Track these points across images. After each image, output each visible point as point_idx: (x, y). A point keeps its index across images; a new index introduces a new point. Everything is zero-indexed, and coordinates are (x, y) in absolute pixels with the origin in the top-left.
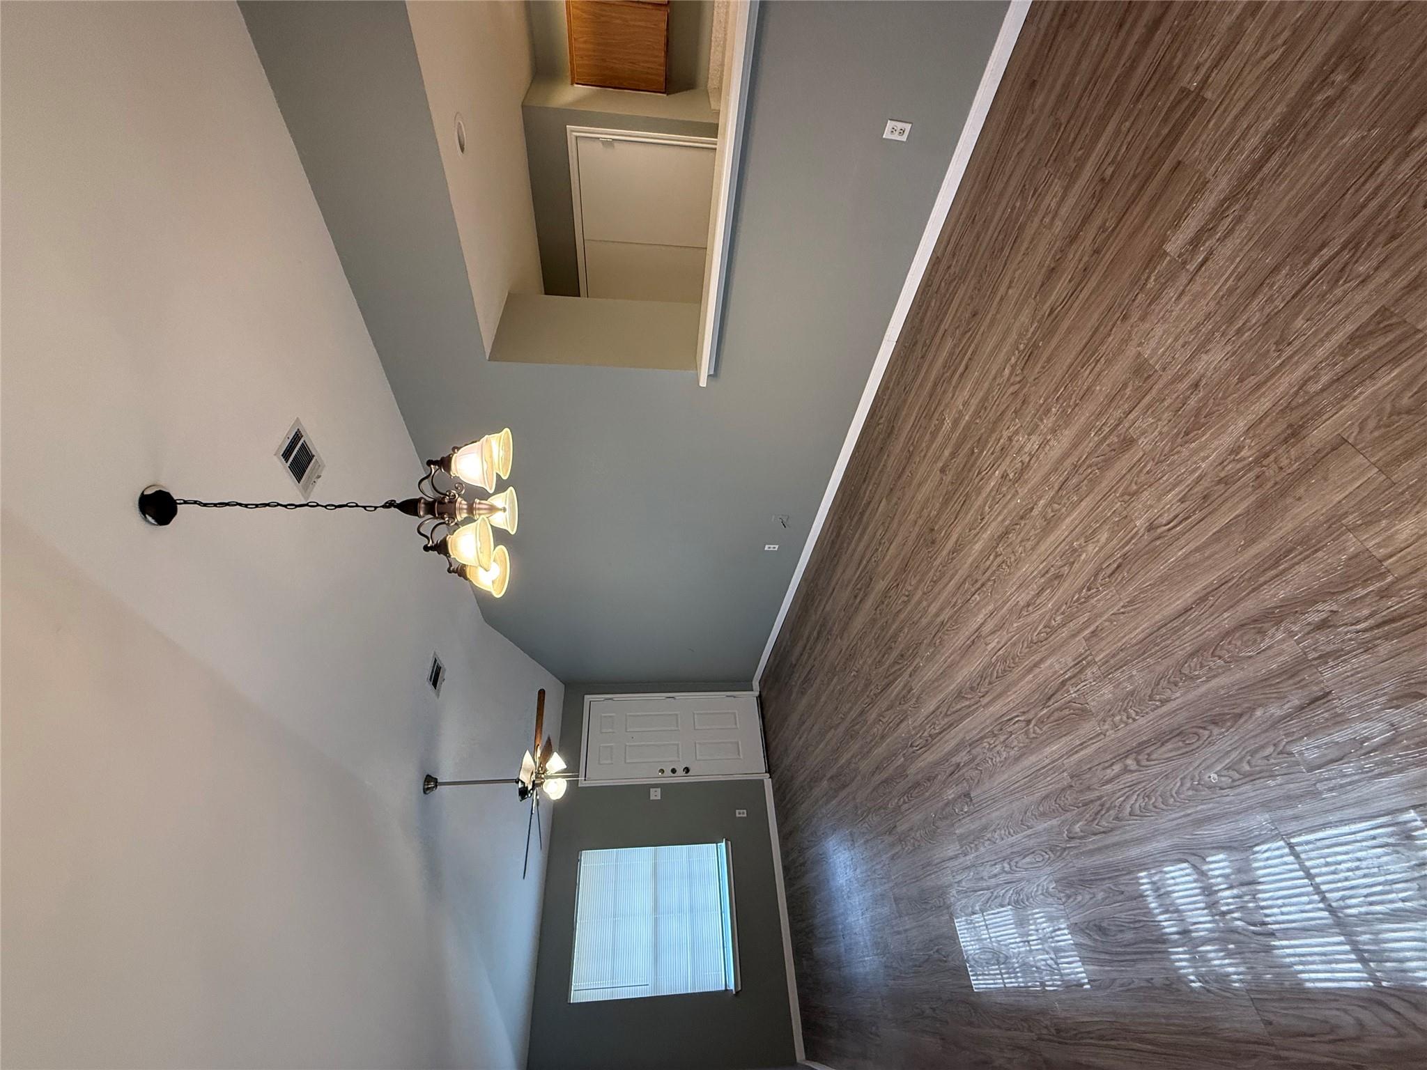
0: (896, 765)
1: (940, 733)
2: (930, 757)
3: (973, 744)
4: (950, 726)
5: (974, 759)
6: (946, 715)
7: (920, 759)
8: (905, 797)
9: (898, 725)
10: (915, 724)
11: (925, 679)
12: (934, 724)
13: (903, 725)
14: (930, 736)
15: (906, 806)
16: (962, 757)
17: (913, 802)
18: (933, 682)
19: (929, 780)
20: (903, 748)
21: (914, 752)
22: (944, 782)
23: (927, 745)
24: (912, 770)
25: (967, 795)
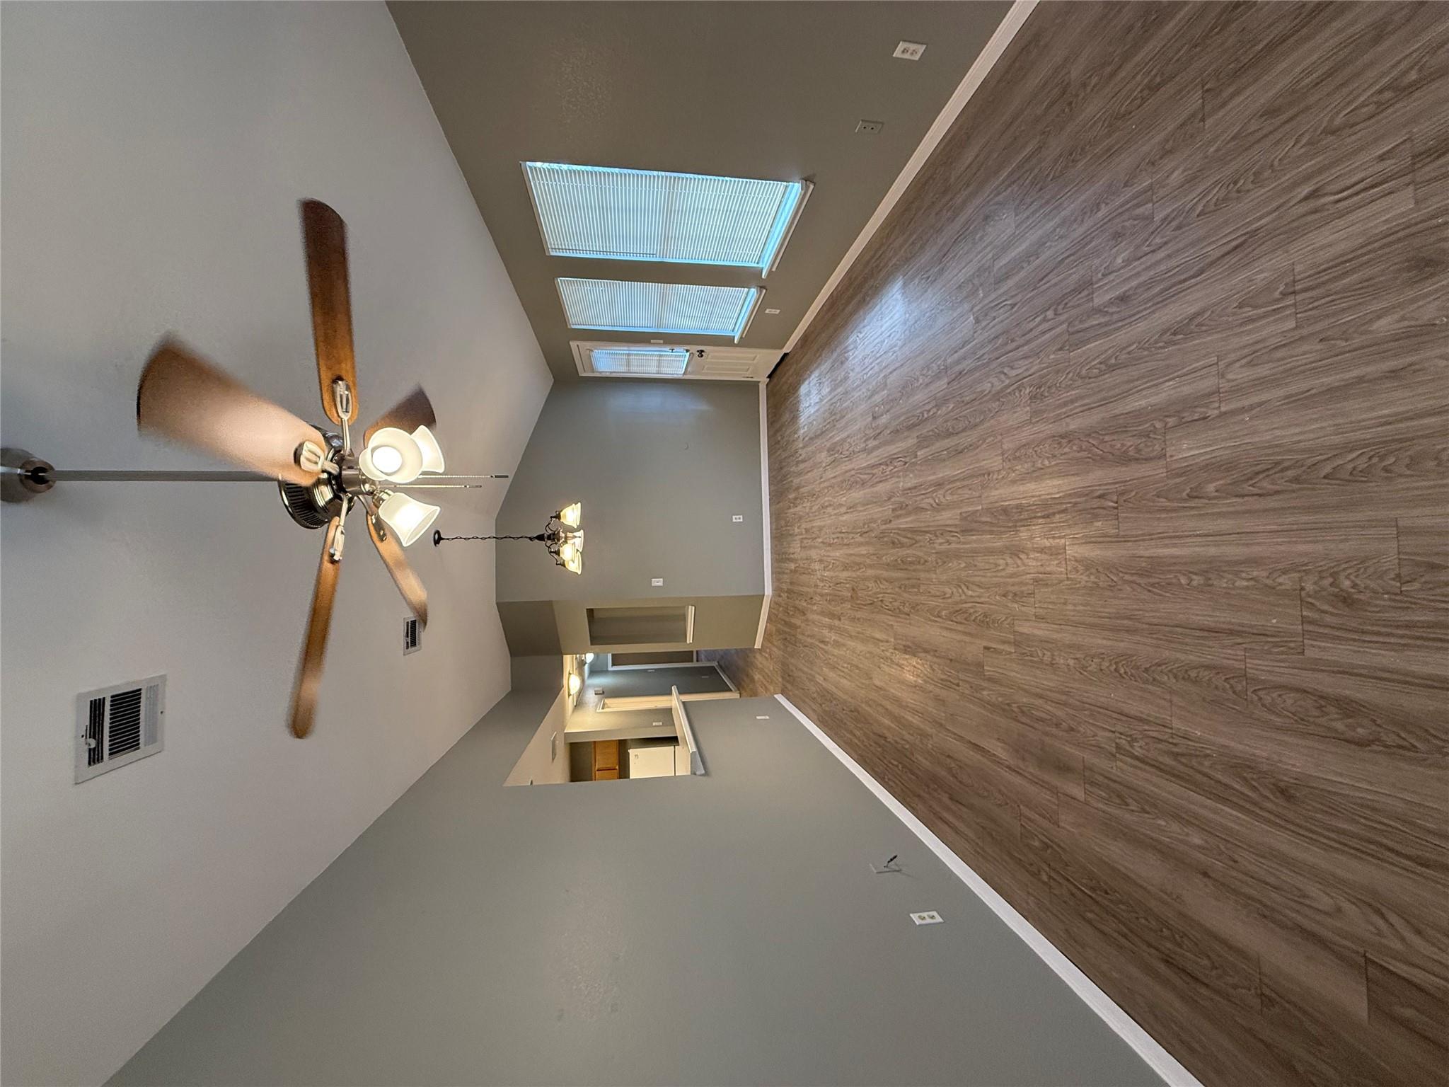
0: (928, 450)
1: (880, 464)
2: (892, 449)
3: (864, 450)
4: (873, 466)
5: (865, 441)
6: (874, 475)
7: (900, 449)
8: (926, 416)
9: (915, 488)
10: (897, 480)
11: (881, 509)
12: (882, 473)
13: (909, 485)
14: (887, 465)
15: (927, 407)
16: (872, 443)
17: (918, 411)
18: (875, 502)
19: (898, 430)
20: (914, 464)
21: (905, 457)
22: (886, 428)
23: (892, 459)
24: (912, 441)
25: (874, 418)
